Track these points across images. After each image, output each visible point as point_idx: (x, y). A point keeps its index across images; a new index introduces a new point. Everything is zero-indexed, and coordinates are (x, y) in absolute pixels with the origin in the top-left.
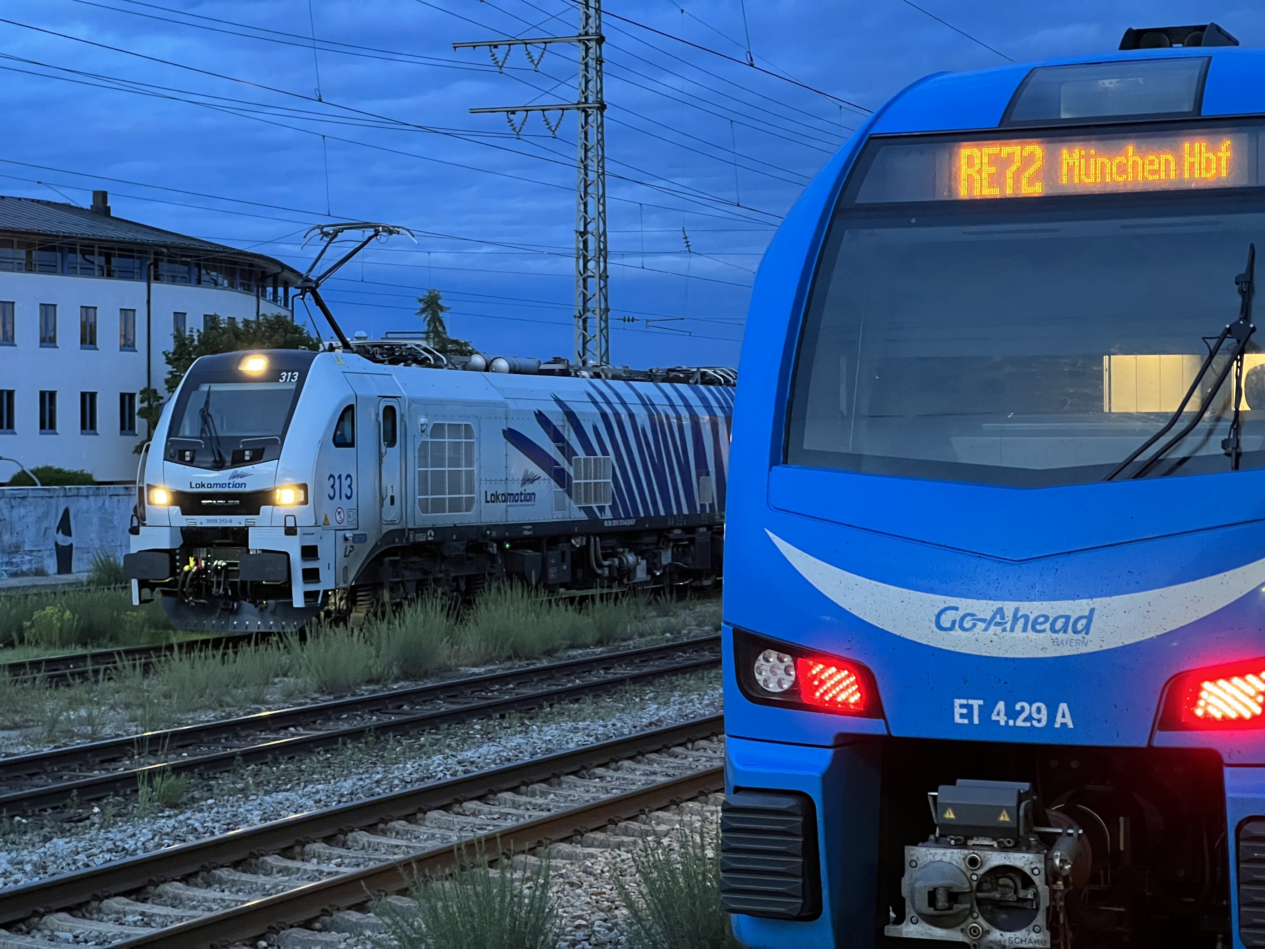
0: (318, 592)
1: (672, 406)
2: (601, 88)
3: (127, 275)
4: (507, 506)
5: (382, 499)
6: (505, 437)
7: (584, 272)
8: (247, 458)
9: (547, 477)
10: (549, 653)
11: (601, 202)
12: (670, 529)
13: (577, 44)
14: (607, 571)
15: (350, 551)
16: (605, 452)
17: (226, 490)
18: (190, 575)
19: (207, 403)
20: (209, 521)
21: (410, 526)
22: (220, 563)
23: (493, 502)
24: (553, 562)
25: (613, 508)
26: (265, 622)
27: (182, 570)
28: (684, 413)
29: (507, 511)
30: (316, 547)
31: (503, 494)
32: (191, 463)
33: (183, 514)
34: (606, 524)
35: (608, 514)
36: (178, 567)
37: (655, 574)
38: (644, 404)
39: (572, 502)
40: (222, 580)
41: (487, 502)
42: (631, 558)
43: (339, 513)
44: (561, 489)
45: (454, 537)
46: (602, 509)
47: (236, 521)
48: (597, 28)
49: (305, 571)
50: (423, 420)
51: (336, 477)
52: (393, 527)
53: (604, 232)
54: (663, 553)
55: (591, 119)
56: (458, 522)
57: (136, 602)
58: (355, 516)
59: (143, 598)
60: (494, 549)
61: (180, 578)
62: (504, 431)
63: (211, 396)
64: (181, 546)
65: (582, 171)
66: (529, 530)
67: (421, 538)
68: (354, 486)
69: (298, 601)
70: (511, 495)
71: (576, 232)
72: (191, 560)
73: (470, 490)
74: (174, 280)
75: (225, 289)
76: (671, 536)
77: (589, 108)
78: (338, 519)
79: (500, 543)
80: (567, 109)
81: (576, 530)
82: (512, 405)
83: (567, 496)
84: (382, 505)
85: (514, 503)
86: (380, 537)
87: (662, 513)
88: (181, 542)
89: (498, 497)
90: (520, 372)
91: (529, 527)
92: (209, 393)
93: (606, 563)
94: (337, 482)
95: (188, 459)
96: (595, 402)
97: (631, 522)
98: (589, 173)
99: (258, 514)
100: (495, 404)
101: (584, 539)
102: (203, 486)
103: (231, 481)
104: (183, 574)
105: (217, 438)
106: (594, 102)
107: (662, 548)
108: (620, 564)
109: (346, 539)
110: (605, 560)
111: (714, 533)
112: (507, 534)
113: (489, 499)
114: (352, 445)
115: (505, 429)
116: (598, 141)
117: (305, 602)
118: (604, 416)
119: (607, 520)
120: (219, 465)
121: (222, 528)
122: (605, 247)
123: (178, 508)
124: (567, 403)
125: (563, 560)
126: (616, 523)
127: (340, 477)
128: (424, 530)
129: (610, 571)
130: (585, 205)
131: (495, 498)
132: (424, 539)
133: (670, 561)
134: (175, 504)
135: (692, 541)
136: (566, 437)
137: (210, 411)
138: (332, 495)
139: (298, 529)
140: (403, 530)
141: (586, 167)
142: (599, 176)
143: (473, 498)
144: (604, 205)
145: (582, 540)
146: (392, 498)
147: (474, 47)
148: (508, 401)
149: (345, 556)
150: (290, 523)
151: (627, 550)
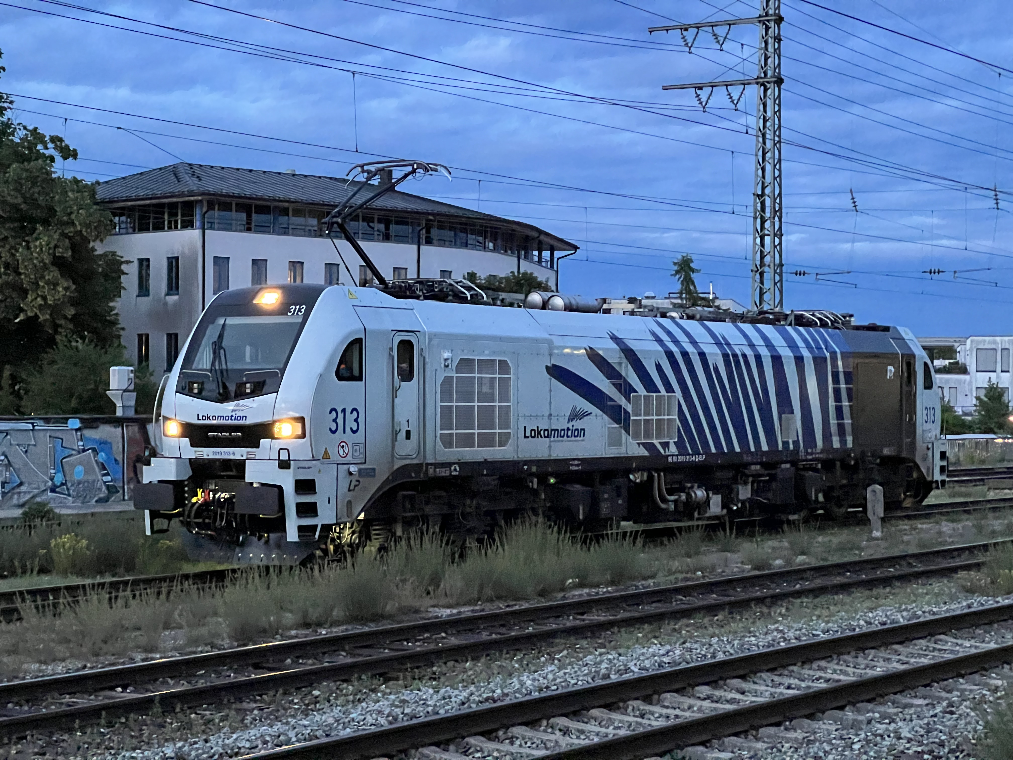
0: (317, 526)
1: (752, 345)
2: (779, 64)
3: (402, 239)
4: (550, 442)
5: (395, 434)
6: (548, 373)
7: (761, 231)
8: (248, 391)
9: (599, 412)
10: (543, 593)
11: (777, 167)
12: (747, 465)
13: (758, 24)
14: (672, 507)
15: (356, 486)
16: (669, 388)
17: (229, 422)
18: (197, 505)
19: (221, 336)
20: (214, 453)
21: (430, 460)
22: (223, 495)
23: (532, 437)
24: (606, 496)
25: (680, 444)
26: (268, 556)
27: (190, 501)
28: (764, 352)
29: (550, 447)
30: (313, 481)
31: (545, 430)
32: (199, 395)
33: (192, 446)
34: (670, 459)
35: (673, 449)
36: (186, 499)
37: (732, 509)
38: (718, 344)
39: (630, 439)
40: (225, 512)
41: (526, 437)
42: (700, 493)
43: (343, 447)
44: (617, 426)
45: (485, 473)
46: (666, 445)
47: (238, 453)
48: (775, 10)
49: (298, 505)
50: (446, 355)
51: (339, 412)
52: (408, 462)
53: (780, 194)
54: (740, 487)
55: (769, 92)
56: (490, 458)
57: (148, 533)
58: (362, 450)
59: (155, 529)
60: (535, 483)
61: (187, 509)
62: (547, 367)
63: (227, 328)
64: (190, 478)
65: (761, 139)
66: (577, 465)
67: (443, 472)
68: (361, 420)
69: (292, 535)
70: (555, 430)
71: (754, 194)
72: (199, 492)
73: (505, 424)
74: (442, 243)
75: (491, 251)
76: (747, 471)
77: (768, 82)
78: (341, 452)
79: (543, 479)
80: (749, 84)
81: (634, 465)
82: (557, 342)
83: (623, 432)
84: (394, 439)
85: (560, 439)
86: (391, 471)
87: (738, 449)
88: (191, 473)
89: (539, 433)
90: (578, 310)
91: (576, 462)
92: (224, 325)
93: (672, 498)
94: (341, 416)
95: (196, 391)
96: (659, 341)
97: (702, 458)
98: (768, 142)
99: (258, 447)
100: (536, 340)
101: (645, 475)
102: (209, 418)
103: (234, 414)
104: (190, 505)
105: (227, 370)
106: (771, 77)
107: (740, 484)
108: (686, 498)
109: (350, 474)
110: (669, 495)
111: (798, 469)
112: (550, 469)
113: (528, 434)
114: (359, 379)
115: (549, 365)
116: (775, 113)
117: (299, 536)
118: (670, 355)
119: (673, 455)
120: (223, 398)
121: (225, 461)
122: (781, 208)
123: (188, 439)
124: (624, 341)
125: (619, 495)
126: (680, 459)
127: (344, 411)
128: (449, 465)
129: (676, 506)
130: (763, 170)
131: (537, 433)
132: (448, 473)
133: (749, 496)
134: (184, 435)
135: (773, 478)
136: (623, 374)
137: (224, 344)
138: (334, 429)
139: (292, 462)
140: (421, 464)
141: (764, 135)
142: (775, 144)
143: (510, 433)
144: (780, 170)
145: (642, 475)
146: (408, 433)
147: (667, 30)
148: (552, 337)
149: (349, 490)
150: (284, 457)
151: (696, 485)
